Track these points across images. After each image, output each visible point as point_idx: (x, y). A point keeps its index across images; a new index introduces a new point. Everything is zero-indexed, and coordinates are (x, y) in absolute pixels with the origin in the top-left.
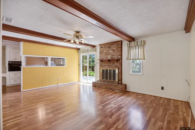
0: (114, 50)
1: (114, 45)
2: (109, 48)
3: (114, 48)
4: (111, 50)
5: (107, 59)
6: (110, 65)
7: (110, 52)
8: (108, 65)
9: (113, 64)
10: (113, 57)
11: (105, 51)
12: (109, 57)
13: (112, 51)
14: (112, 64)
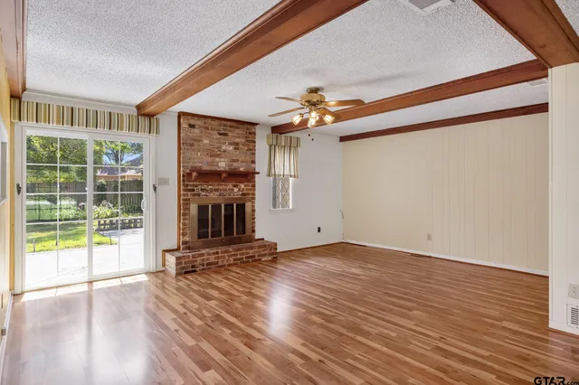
0: (237, 144)
1: (237, 131)
2: (220, 134)
3: (237, 140)
4: (230, 144)
5: (213, 168)
6: (225, 190)
7: (224, 148)
8: (216, 190)
9: (235, 186)
10: (235, 165)
11: (206, 141)
12: (222, 165)
13: (231, 148)
14: (230, 186)
